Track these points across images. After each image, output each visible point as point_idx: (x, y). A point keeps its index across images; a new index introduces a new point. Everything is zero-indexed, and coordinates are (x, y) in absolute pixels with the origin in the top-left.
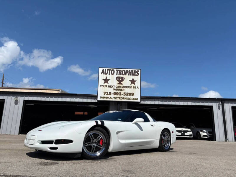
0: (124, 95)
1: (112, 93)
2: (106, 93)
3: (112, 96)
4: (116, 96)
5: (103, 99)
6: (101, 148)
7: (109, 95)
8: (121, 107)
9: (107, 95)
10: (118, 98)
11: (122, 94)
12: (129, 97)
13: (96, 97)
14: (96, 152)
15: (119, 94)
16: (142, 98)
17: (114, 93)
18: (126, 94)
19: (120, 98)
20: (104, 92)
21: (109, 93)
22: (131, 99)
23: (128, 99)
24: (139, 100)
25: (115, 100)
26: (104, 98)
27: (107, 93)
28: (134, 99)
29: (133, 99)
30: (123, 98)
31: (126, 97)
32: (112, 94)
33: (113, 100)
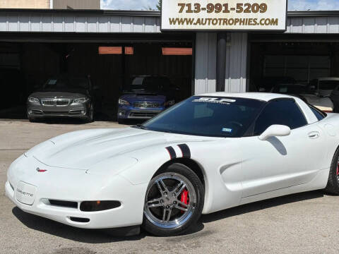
0: (237, 12)
1: (203, 5)
2: (186, 8)
3: (203, 15)
4: (213, 15)
5: (177, 27)
6: (184, 212)
7: (195, 12)
8: (228, 45)
9: (187, 12)
10: (220, 19)
11: (233, 9)
12: (251, 15)
13: (155, 17)
14: (172, 218)
15: (223, 8)
16: (292, 18)
17: (208, 5)
18: (244, 8)
19: (226, 21)
20: (179, 5)
21: (193, 8)
22: (258, 21)
23: (249, 21)
24: (281, 26)
25: (211, 27)
26: (181, 22)
27: (189, 5)
28: (267, 22)
29: (263, 22)
30: (236, 21)
31: (243, 16)
32: (204, 9)
33: (206, 27)
